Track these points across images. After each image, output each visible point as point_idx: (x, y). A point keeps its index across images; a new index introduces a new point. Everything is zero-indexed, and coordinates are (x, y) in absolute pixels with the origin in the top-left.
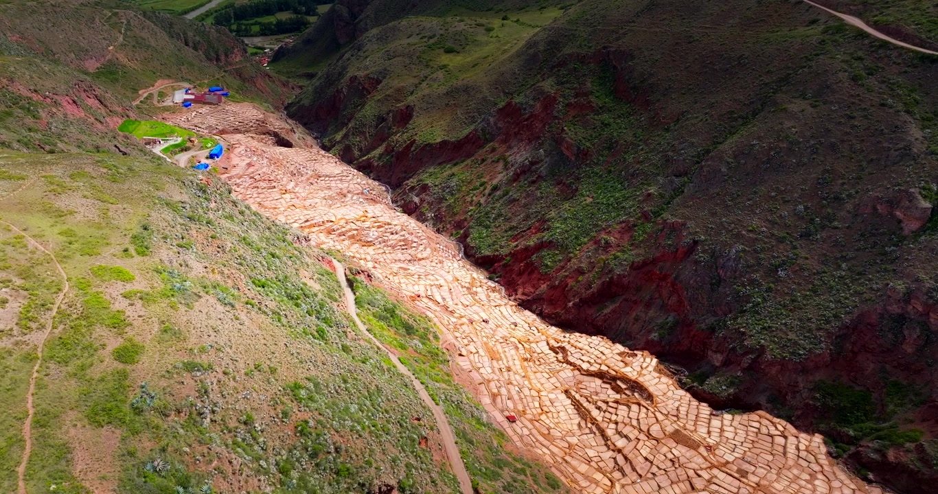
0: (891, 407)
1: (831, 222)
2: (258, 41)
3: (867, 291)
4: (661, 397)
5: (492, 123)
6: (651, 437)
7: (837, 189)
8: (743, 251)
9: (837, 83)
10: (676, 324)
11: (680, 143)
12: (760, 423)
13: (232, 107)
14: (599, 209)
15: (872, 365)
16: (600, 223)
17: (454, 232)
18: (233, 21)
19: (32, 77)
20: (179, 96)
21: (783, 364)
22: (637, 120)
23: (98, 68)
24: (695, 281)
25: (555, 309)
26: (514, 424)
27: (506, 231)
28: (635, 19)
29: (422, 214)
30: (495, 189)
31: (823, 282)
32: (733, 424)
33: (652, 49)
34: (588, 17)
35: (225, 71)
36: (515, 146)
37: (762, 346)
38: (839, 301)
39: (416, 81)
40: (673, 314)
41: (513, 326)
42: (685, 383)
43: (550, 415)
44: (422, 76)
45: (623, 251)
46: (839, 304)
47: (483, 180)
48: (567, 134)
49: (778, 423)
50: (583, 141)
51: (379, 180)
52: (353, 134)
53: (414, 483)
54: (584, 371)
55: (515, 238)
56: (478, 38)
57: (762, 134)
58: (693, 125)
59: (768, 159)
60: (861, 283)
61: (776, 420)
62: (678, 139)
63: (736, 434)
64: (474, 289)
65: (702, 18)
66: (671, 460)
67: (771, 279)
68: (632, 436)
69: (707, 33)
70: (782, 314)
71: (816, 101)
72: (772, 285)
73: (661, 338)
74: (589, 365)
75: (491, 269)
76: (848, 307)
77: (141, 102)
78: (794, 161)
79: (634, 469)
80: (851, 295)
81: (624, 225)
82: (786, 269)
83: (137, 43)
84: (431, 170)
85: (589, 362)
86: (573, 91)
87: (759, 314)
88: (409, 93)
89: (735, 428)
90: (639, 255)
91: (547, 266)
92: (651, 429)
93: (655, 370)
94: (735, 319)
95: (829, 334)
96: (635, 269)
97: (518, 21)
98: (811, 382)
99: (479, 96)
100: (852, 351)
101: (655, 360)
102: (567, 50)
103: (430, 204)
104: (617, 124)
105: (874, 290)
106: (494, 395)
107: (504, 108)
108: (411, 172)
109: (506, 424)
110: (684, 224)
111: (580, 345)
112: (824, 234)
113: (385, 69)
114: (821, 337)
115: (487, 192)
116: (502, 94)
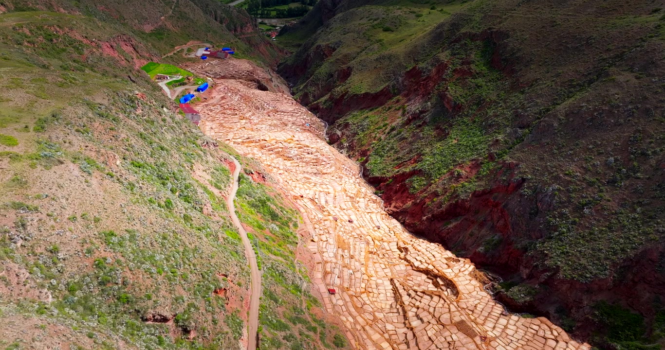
0: (658, 332)
1: (635, 173)
2: (274, 21)
3: (654, 233)
4: (466, 295)
5: (400, 81)
6: (439, 322)
7: (644, 146)
8: (559, 190)
9: (661, 60)
10: (500, 242)
11: (528, 103)
12: (540, 327)
13: (234, 62)
14: (459, 149)
15: (648, 295)
16: (457, 159)
17: (360, 158)
18: (260, 8)
19: (86, 29)
20: (201, 52)
21: (572, 282)
22: (502, 84)
23: (152, 31)
24: (518, 210)
25: (414, 220)
26: (333, 296)
27: (394, 160)
28: (516, 8)
29: (341, 143)
30: (393, 129)
31: (619, 221)
32: (517, 324)
33: (523, 31)
34: (484, 6)
35: (239, 39)
36: (413, 99)
37: (558, 267)
38: (628, 238)
39: (359, 50)
40: (498, 234)
41: (376, 229)
42: (496, 288)
43: (371, 295)
44: (363, 47)
45: (470, 182)
46: (628, 241)
47: (386, 122)
48: (448, 92)
49: (555, 330)
50: (460, 98)
51: (322, 118)
52: (311, 85)
53: (188, 319)
54: (415, 267)
55: (399, 166)
56: (409, 21)
57: (591, 99)
58: (541, 89)
59: (592, 119)
60: (650, 226)
61: (554, 327)
62: (528, 100)
63: (516, 332)
64: (358, 199)
65: (567, 7)
66: (448, 343)
67: (578, 215)
68: (425, 320)
69: (568, 19)
70: (579, 243)
71: (640, 74)
72: (577, 220)
73: (486, 251)
74: (420, 263)
75: (378, 187)
76: (635, 244)
77: (174, 54)
78: (612, 121)
79: (417, 345)
80: (639, 234)
81: (474, 162)
82: (591, 208)
83: (181, 16)
84: (355, 113)
85: (421, 261)
86: (461, 61)
87: (562, 241)
88: (352, 59)
89: (518, 328)
90: (480, 186)
91: (414, 188)
92: (442, 317)
93: (470, 274)
94: (543, 243)
95: (614, 264)
96: (476, 197)
97: (442, 10)
98: (593, 301)
99: (397, 62)
100: (633, 280)
101: (472, 267)
102: (463, 31)
103: (348, 137)
104: (487, 86)
105: (660, 232)
106: (326, 272)
107: (411, 70)
108: (341, 114)
109: (326, 295)
110: (517, 165)
111: (419, 248)
112: (627, 183)
113: (340, 41)
114: (607, 265)
115: (387, 131)
116: (412, 61)
